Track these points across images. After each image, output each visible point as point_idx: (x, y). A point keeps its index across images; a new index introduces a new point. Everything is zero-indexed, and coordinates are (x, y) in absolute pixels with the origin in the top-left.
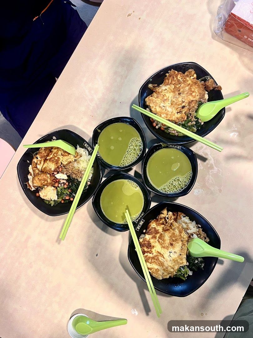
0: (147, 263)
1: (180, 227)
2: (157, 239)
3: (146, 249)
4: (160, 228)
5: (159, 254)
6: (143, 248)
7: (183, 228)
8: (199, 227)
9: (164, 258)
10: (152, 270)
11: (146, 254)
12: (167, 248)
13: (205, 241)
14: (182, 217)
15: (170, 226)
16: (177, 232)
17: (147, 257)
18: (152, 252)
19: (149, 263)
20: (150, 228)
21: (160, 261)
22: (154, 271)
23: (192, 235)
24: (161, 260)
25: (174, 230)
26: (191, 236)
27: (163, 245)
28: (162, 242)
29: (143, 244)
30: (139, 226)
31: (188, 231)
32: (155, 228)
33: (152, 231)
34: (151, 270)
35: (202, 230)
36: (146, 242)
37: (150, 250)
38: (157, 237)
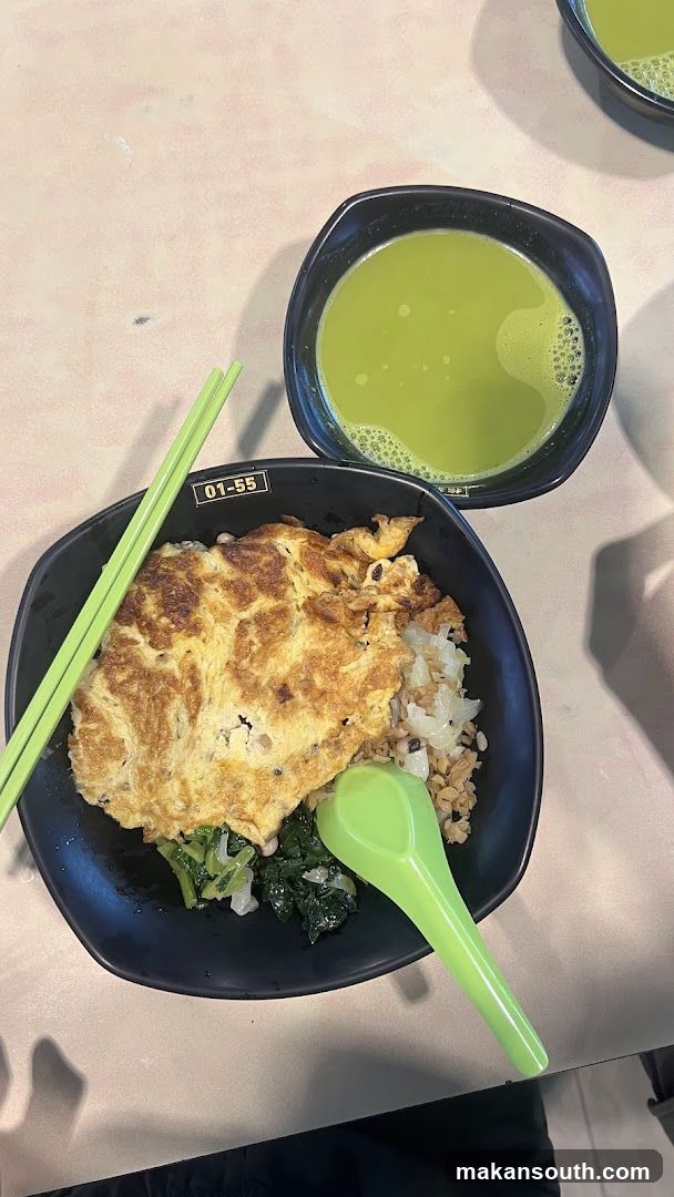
0: (100, 676)
1: (395, 660)
2: (245, 615)
3: (150, 606)
4: (304, 585)
5: (188, 684)
6: (145, 589)
7: (402, 675)
8: (473, 746)
9: (193, 718)
10: (93, 726)
11: (131, 632)
12: (251, 691)
13: (442, 826)
14: (444, 632)
15: (355, 613)
16: (358, 667)
17: (124, 650)
18: (169, 645)
19: (106, 685)
20: (264, 541)
21: (162, 720)
22: (97, 739)
23: (415, 744)
24: (171, 716)
25: (356, 644)
26: (403, 747)
27: (245, 663)
28: (254, 648)
29: (160, 572)
30: (220, 486)
31: (411, 707)
32: (281, 561)
33: (258, 560)
34: (85, 720)
35: (475, 771)
36: (181, 574)
37: (168, 631)
38: (255, 607)
